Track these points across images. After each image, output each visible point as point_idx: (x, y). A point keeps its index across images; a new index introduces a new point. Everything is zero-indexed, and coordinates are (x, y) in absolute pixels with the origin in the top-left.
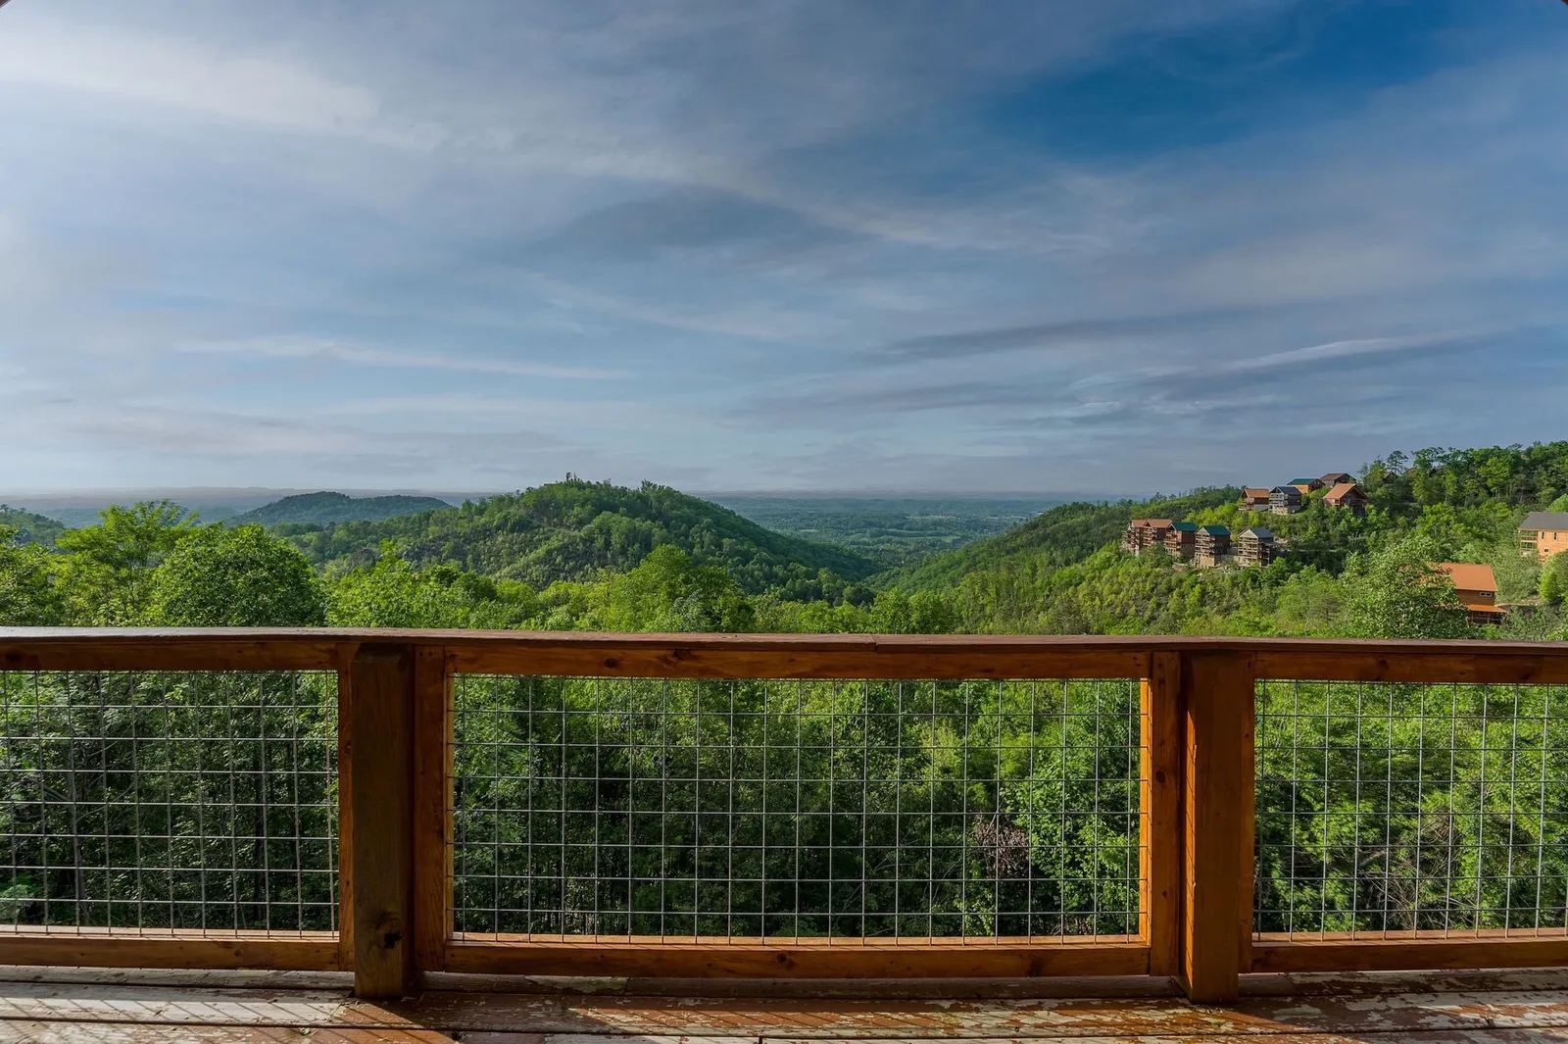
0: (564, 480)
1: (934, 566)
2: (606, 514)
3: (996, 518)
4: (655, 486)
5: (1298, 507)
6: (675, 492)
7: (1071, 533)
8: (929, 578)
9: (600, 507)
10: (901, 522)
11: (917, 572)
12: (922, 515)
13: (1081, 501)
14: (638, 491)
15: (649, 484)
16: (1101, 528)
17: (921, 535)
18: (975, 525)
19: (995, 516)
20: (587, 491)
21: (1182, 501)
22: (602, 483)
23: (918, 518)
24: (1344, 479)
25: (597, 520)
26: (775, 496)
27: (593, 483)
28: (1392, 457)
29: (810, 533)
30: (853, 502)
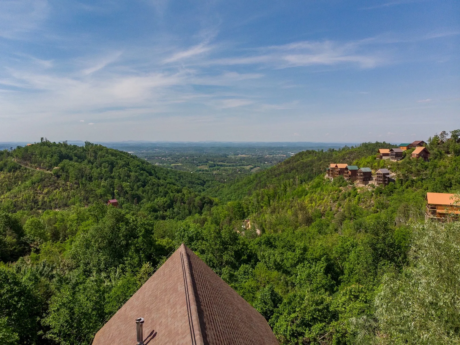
0: (40, 141)
1: (240, 183)
2: (66, 161)
3: (271, 156)
4: (92, 144)
5: (401, 158)
6: (104, 147)
7: (306, 165)
8: (238, 189)
9: (62, 157)
10: (225, 158)
11: (232, 186)
12: (235, 155)
13: (310, 150)
14: (83, 147)
15: (89, 144)
16: (319, 163)
17: (233, 166)
18: (261, 160)
19: (271, 155)
20: (54, 148)
21: (356, 150)
22: (62, 143)
23: (233, 157)
24: (421, 144)
25: (61, 165)
26: (158, 145)
27: (57, 143)
28: (442, 134)
29: (178, 166)
30: (199, 148)
